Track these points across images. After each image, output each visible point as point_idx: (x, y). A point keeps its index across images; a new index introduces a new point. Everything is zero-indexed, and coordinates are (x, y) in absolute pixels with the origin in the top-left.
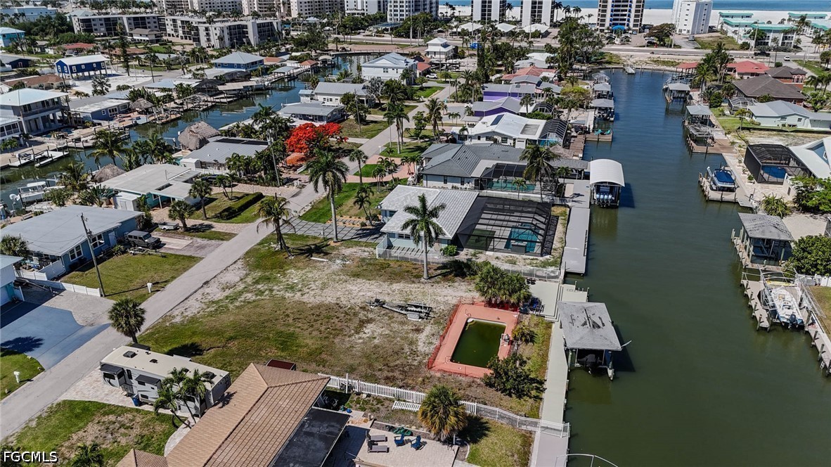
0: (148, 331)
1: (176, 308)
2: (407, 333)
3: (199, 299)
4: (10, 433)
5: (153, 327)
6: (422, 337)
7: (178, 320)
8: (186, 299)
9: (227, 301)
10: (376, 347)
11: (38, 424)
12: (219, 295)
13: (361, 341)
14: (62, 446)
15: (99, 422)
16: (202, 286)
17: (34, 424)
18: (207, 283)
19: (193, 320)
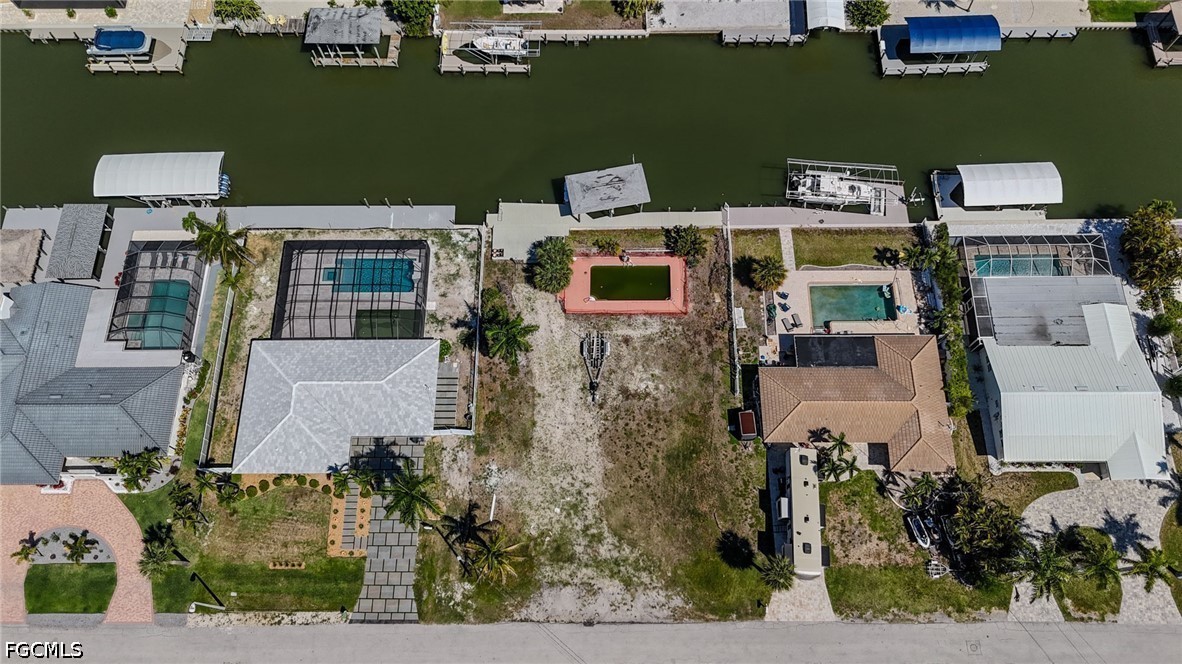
0: (711, 617)
1: (655, 620)
2: (634, 348)
3: (626, 607)
4: (886, 625)
5: (700, 618)
6: (636, 334)
7: (677, 601)
8: (633, 623)
9: (622, 569)
10: (666, 369)
11: (867, 610)
12: (612, 588)
13: (661, 386)
14: (880, 565)
15: (847, 556)
16: (599, 623)
17: (869, 614)
18: (589, 623)
19: (671, 583)
